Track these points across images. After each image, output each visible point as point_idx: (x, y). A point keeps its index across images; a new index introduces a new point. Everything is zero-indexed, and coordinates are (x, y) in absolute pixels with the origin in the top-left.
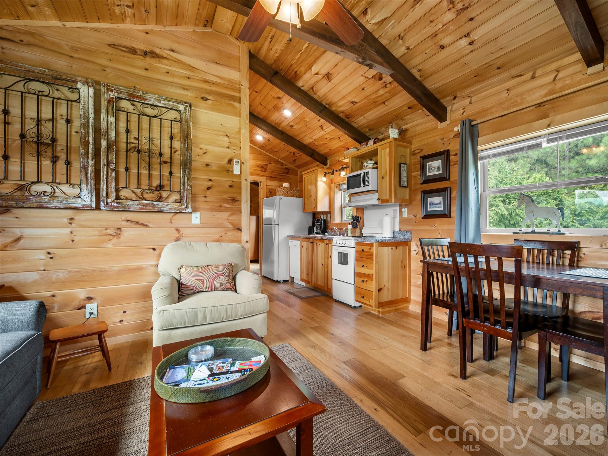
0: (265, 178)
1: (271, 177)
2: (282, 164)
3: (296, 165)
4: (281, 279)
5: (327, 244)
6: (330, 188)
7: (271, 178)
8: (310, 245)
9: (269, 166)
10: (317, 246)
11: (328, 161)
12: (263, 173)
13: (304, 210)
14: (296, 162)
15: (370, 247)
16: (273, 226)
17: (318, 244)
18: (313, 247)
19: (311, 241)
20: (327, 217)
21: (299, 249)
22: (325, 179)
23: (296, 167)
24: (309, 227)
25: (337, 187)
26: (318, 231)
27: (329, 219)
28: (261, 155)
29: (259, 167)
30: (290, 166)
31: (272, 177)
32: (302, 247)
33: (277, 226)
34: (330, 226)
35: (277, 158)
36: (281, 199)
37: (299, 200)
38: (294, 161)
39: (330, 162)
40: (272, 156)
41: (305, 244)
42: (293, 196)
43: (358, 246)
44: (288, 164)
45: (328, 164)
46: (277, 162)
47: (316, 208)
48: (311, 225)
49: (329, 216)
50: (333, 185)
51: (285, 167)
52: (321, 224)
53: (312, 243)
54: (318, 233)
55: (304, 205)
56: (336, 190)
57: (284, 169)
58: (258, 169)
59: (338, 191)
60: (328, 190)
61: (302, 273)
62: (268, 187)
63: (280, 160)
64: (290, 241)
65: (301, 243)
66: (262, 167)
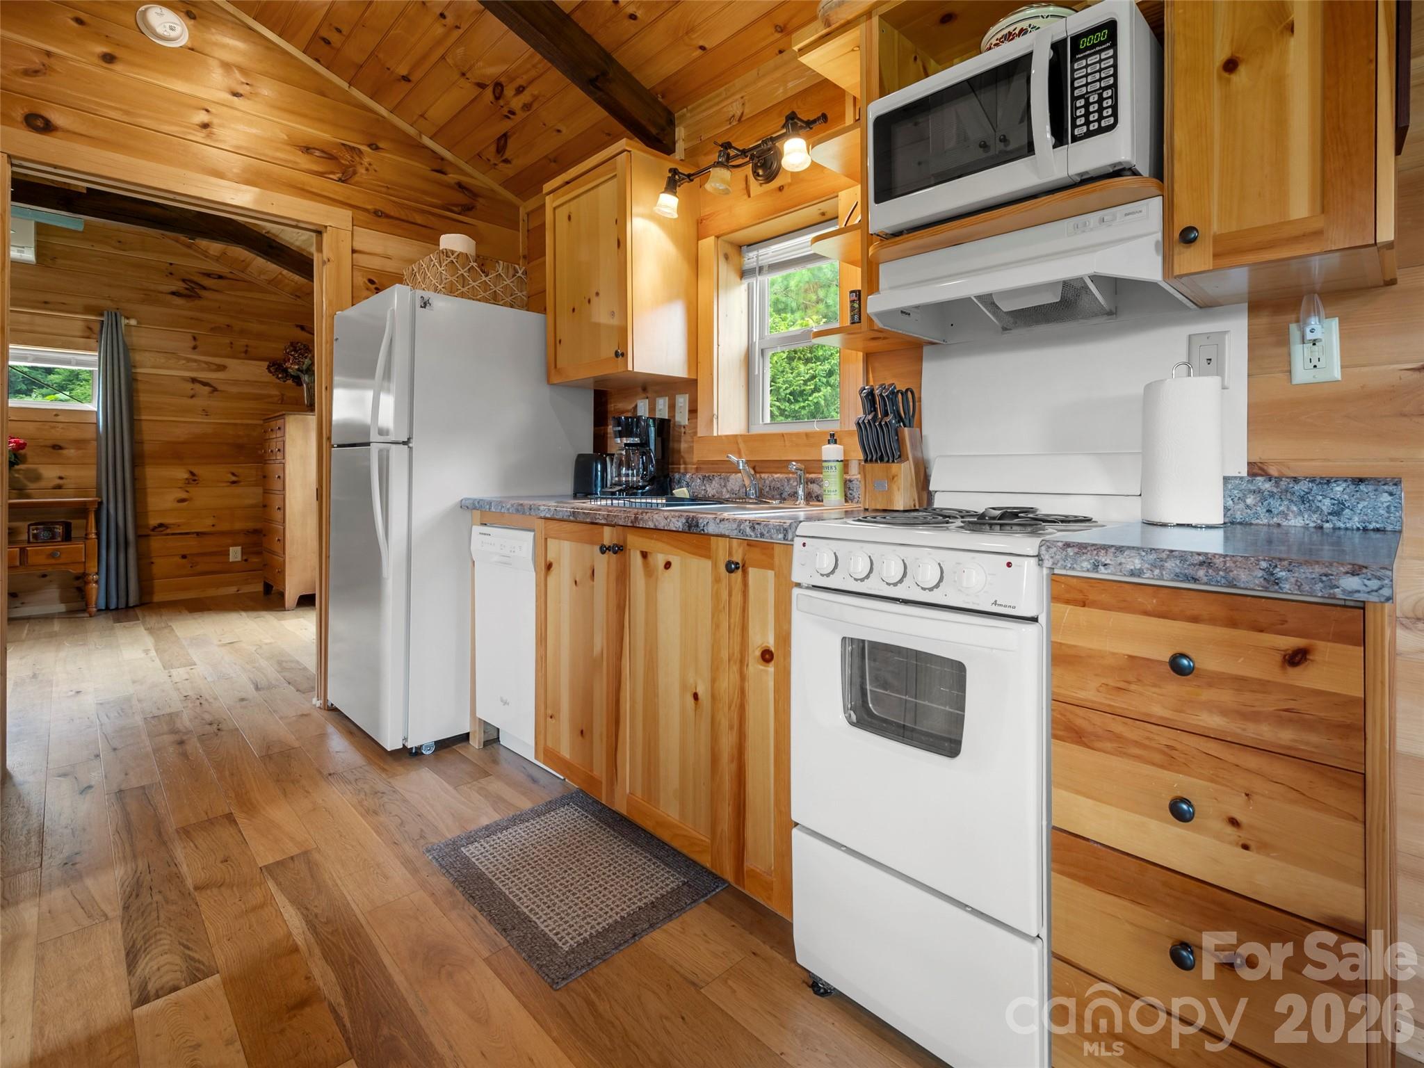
0: (348, 213)
1: (377, 213)
2: (440, 165)
3: (509, 170)
4: (423, 736)
5: (731, 567)
6: (694, 262)
7: (379, 218)
8: (603, 563)
9: (366, 160)
10: (649, 571)
11: (680, 132)
12: (331, 187)
13: (552, 370)
14: (508, 155)
15: (1291, 642)
16: (374, 449)
17: (660, 559)
18: (622, 578)
19: (608, 536)
20: (672, 407)
21: (528, 577)
22: (669, 203)
23: (506, 184)
24: (580, 456)
25: (726, 257)
26: (632, 476)
27: (682, 417)
28: (323, 94)
29: (307, 149)
30: (481, 179)
31: (388, 216)
32: (549, 566)
33: (398, 455)
34: (695, 452)
35: (411, 131)
36: (425, 304)
37: (529, 320)
38: (502, 143)
39: (687, 139)
40: (382, 111)
41: (565, 551)
42: (495, 299)
43: (1069, 612)
44: (468, 168)
45: (680, 146)
46: (412, 147)
47: (621, 354)
48: (588, 449)
49: (682, 401)
50: (708, 244)
51: (452, 177)
52: (644, 444)
53: (618, 549)
54: (630, 490)
55: (553, 344)
56: (726, 272)
57: (449, 186)
58: (303, 161)
59: (734, 277)
60: (684, 268)
61: (545, 714)
62: (363, 260)
63: (426, 141)
64: (477, 529)
65: (541, 547)
66: (331, 157)
